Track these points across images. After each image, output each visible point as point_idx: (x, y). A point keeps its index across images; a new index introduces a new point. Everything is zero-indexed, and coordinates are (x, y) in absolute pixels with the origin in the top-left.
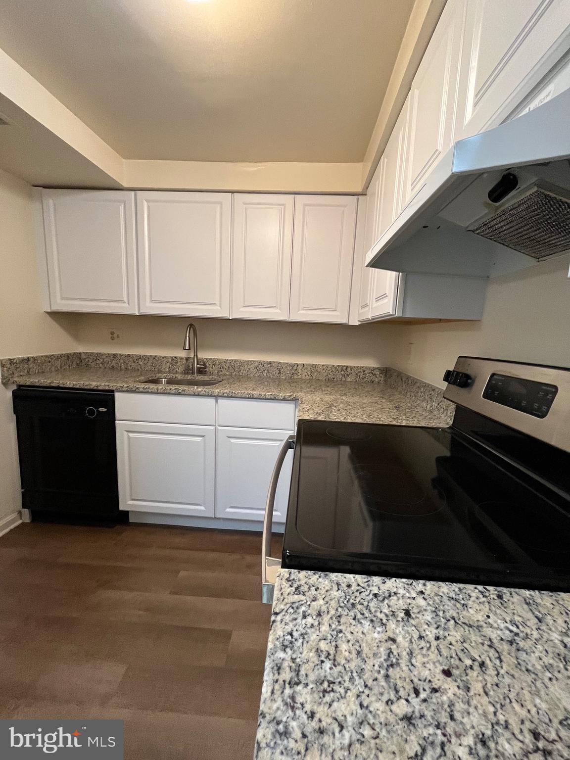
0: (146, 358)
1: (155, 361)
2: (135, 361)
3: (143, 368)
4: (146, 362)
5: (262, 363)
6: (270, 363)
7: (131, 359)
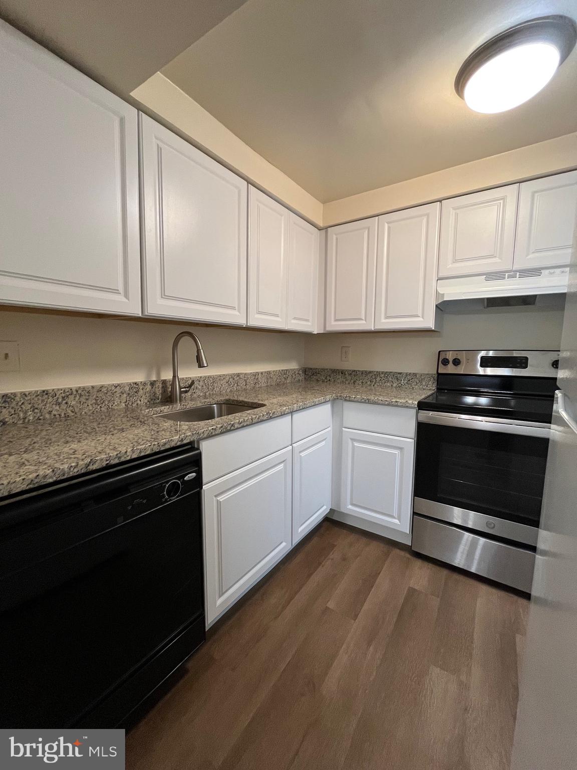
0: (82, 393)
1: (100, 395)
2: (60, 400)
3: (77, 410)
4: (83, 399)
5: (232, 376)
6: (238, 375)
7: (50, 399)
